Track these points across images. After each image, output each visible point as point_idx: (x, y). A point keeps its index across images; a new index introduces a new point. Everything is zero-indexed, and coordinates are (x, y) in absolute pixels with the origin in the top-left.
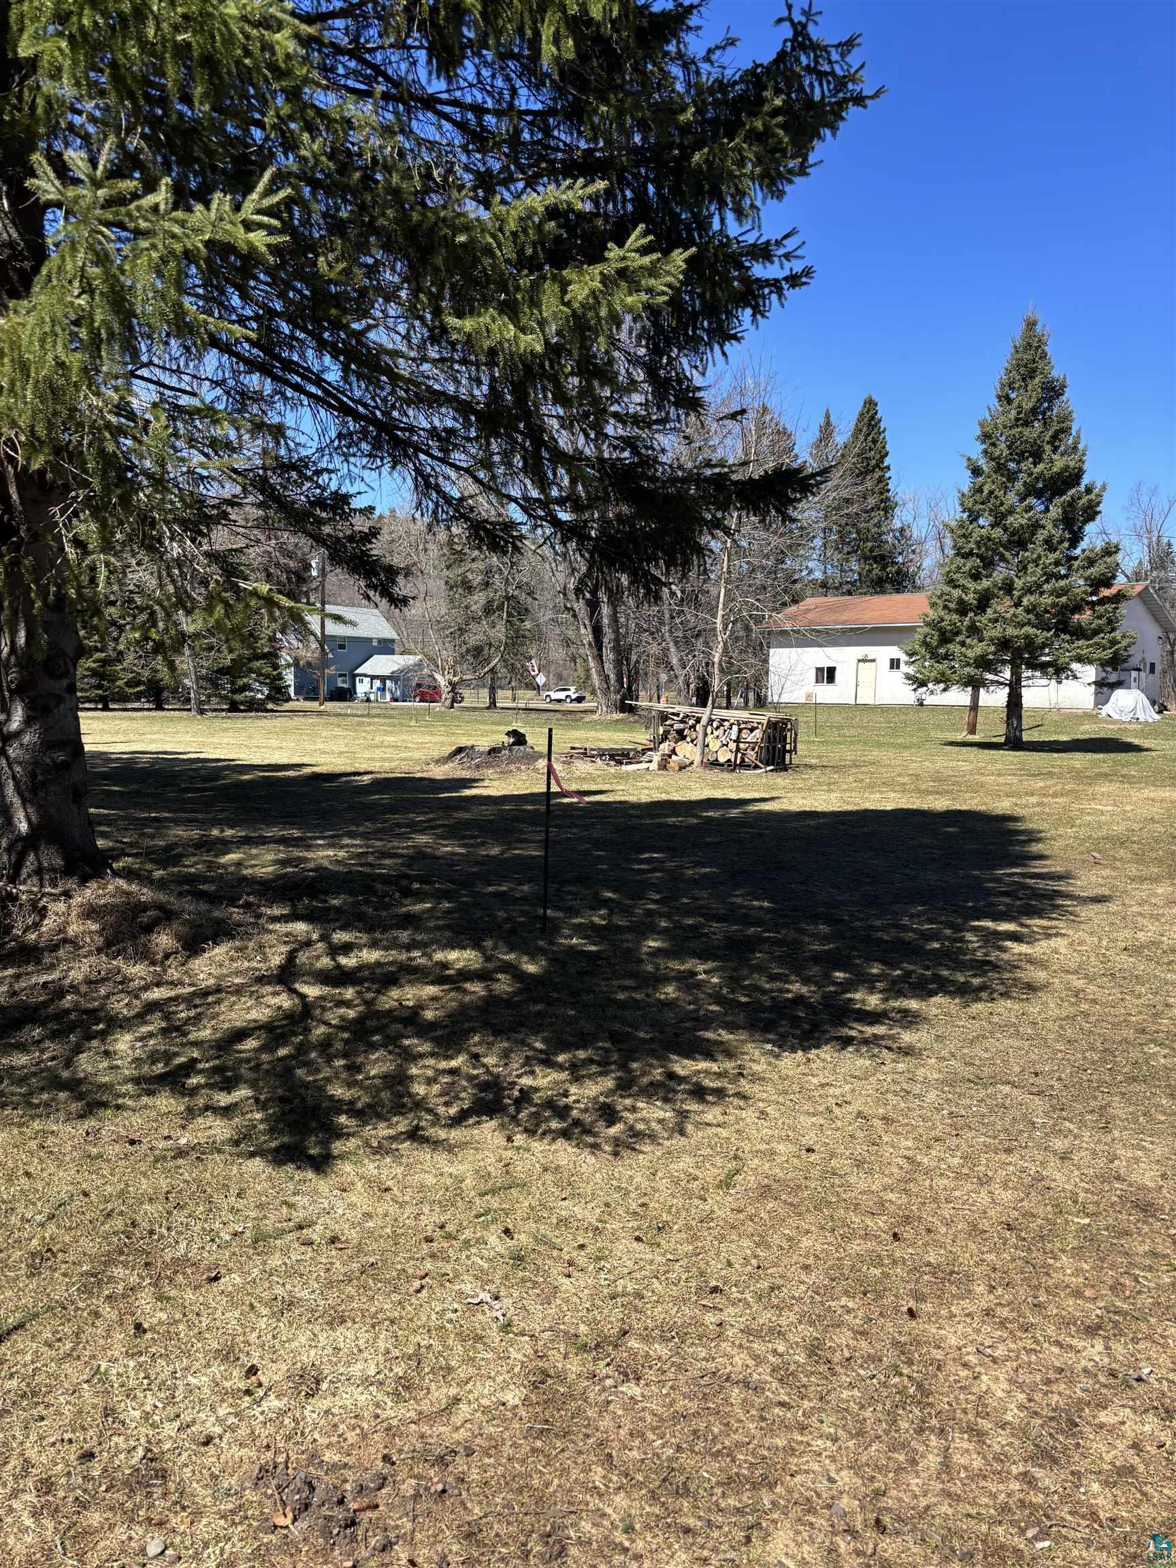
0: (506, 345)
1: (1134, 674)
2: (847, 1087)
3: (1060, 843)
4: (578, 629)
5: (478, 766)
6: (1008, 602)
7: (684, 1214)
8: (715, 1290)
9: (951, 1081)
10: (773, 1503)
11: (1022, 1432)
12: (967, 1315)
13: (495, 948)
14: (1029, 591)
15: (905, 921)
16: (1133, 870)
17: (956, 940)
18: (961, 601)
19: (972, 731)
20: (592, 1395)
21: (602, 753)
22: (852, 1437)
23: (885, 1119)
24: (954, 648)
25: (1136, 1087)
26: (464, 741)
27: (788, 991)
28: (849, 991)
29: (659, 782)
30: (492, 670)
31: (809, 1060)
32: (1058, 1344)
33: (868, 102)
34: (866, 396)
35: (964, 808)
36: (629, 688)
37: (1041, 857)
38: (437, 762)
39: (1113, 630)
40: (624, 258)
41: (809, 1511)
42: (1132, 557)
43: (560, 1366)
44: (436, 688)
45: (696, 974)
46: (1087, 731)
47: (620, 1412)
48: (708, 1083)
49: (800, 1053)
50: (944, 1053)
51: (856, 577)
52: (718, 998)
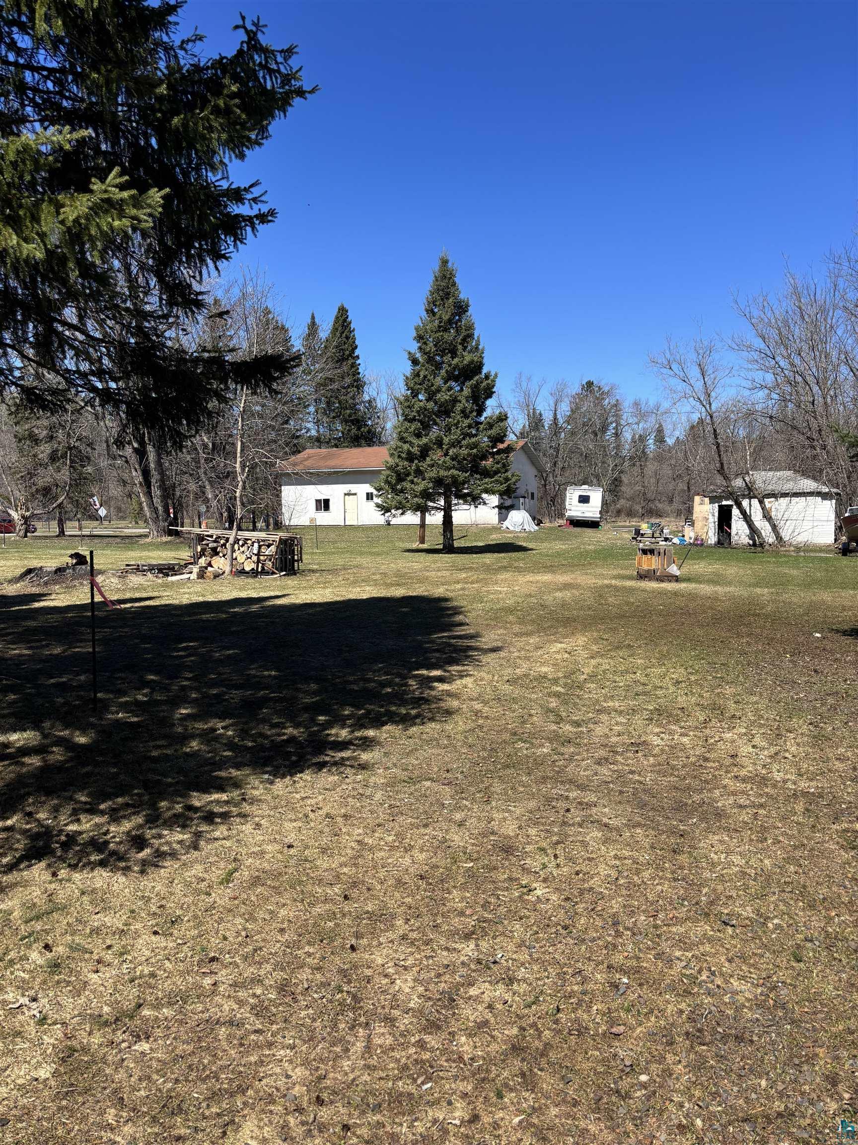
0: (11, 251)
1: (522, 500)
2: (320, 798)
3: (474, 614)
4: (130, 472)
5: (46, 583)
6: (440, 453)
7: (193, 908)
8: (213, 959)
9: (392, 783)
10: (244, 1103)
11: (419, 1012)
12: (390, 942)
13: (52, 727)
14: (453, 445)
15: (370, 675)
16: (516, 628)
17: (402, 685)
18: (409, 453)
19: (422, 541)
20: (110, 1058)
21: (151, 568)
22: (305, 1042)
23: (345, 816)
24: (406, 485)
25: (509, 771)
26: (35, 564)
27: (284, 734)
28: (326, 729)
29: (198, 588)
30: (60, 506)
31: (294, 782)
32: (447, 949)
33: (307, 95)
34: (340, 305)
35: (415, 594)
36: (176, 518)
37: (461, 624)
38: (10, 581)
39: (506, 471)
40: (106, 191)
41: (270, 1103)
42: (517, 422)
43: (85, 1041)
44: (11, 521)
45: (215, 730)
46: (495, 538)
47: (132, 1065)
48: (217, 809)
49: (289, 777)
50: (389, 764)
51: (340, 434)
52: (231, 745)
